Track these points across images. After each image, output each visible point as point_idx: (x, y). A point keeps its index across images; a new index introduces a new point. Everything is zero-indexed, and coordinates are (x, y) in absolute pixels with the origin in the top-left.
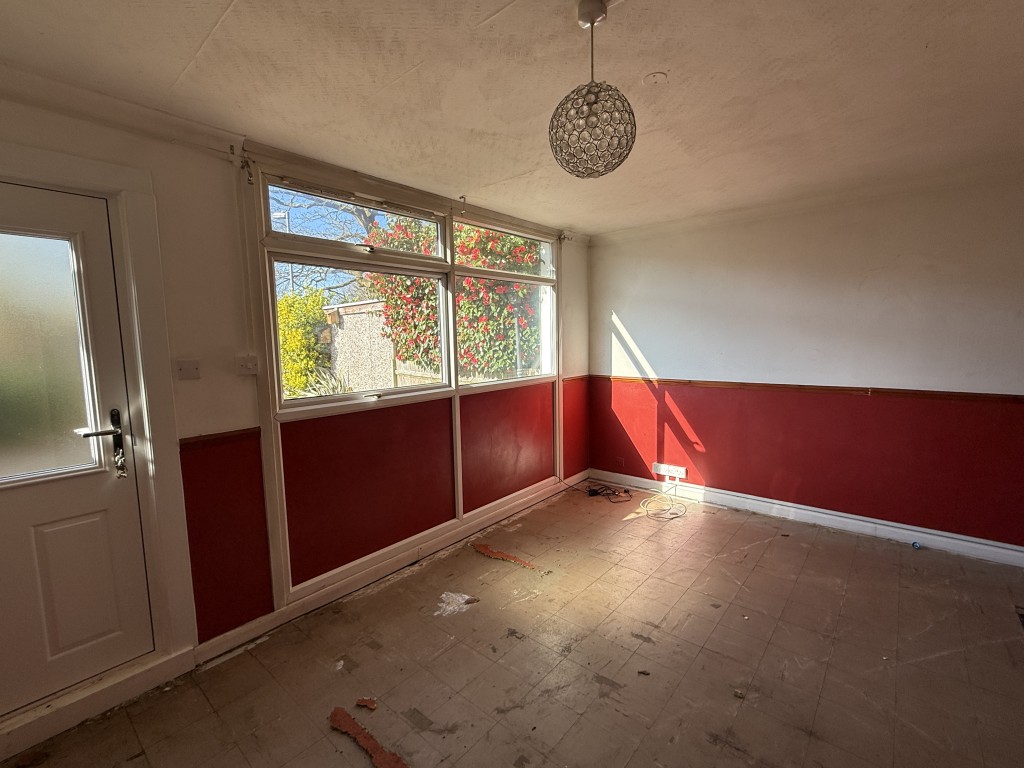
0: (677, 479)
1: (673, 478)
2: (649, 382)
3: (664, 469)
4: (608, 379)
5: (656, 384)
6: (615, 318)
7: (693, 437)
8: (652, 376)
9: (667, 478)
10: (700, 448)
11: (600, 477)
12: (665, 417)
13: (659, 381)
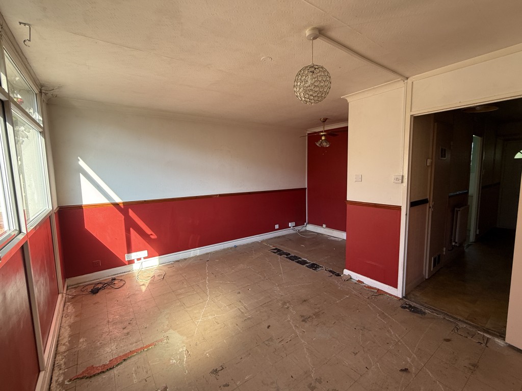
0: (142, 259)
1: (139, 259)
2: (116, 205)
3: (134, 256)
4: (80, 207)
5: (122, 205)
6: (82, 163)
7: (148, 231)
8: (118, 200)
9: (136, 261)
10: (154, 237)
11: (80, 282)
12: (130, 224)
13: (124, 203)
